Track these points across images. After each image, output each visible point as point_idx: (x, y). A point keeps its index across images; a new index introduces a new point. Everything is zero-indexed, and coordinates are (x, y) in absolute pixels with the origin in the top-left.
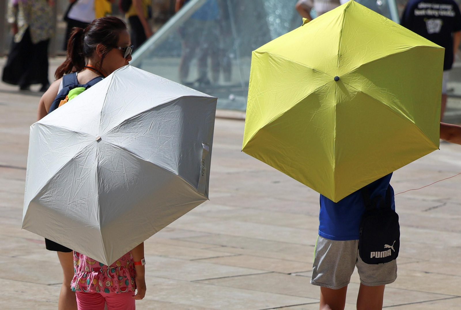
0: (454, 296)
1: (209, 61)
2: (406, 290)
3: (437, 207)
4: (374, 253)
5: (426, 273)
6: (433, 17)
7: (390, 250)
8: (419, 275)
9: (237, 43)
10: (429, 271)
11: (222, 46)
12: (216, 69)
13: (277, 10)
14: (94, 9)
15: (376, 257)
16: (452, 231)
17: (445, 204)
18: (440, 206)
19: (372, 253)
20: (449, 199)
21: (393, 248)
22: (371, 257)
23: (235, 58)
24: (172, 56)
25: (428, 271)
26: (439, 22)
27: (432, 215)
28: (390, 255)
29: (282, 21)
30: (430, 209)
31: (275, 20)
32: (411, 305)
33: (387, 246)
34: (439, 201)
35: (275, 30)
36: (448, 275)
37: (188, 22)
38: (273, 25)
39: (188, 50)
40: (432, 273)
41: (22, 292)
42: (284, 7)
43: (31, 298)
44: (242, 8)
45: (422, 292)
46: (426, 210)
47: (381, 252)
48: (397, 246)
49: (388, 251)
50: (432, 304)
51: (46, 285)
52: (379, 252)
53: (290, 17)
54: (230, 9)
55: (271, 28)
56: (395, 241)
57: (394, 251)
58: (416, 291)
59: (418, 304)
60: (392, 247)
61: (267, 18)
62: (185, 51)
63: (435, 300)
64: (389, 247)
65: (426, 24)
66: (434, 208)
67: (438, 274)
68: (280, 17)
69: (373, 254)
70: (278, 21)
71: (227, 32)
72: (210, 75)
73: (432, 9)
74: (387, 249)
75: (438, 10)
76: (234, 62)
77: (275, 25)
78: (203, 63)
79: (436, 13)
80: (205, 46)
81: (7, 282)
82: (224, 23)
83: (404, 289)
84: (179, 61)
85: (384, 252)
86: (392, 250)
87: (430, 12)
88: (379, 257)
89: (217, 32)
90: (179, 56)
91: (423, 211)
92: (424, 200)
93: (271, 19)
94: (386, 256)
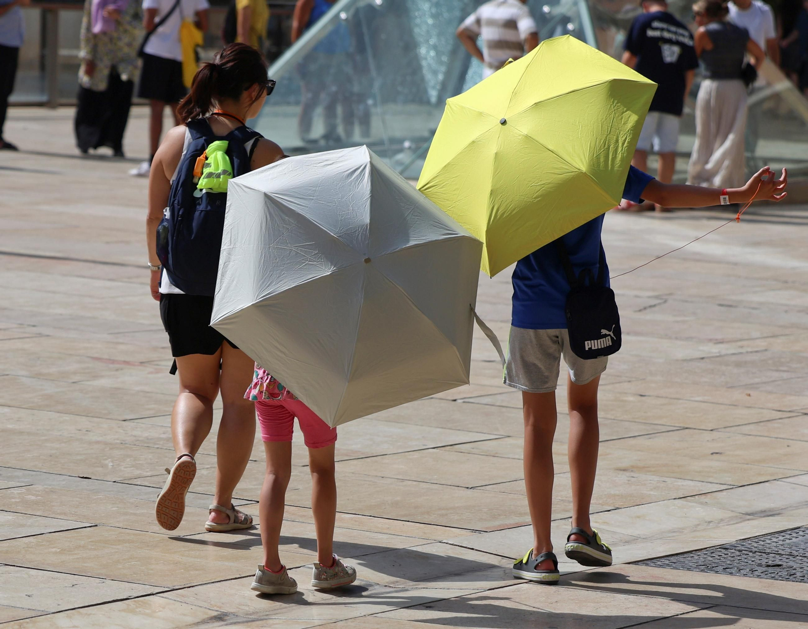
0: (680, 427)
1: (339, 110)
2: (614, 419)
3: (654, 306)
4: (589, 342)
5: (641, 396)
6: (670, 42)
7: (609, 337)
8: (631, 398)
9: (377, 84)
10: (646, 394)
11: (356, 88)
12: (349, 119)
13: (430, 38)
14: (180, 40)
15: (593, 348)
16: (676, 338)
17: (665, 301)
18: (659, 304)
19: (586, 343)
20: (671, 294)
21: (612, 335)
22: (587, 349)
23: (375, 105)
24: (289, 104)
25: (643, 394)
26: (676, 49)
27: (648, 316)
28: (611, 344)
29: (439, 53)
30: (645, 308)
31: (428, 52)
32: (622, 440)
33: (604, 332)
34: (657, 297)
35: (429, 65)
36: (671, 398)
37: (309, 57)
38: (426, 59)
39: (309, 95)
40: (649, 396)
41: (87, 431)
42: (439, 35)
43: (100, 439)
44: (383, 36)
45: (635, 422)
46: (640, 311)
47: (599, 341)
48: (618, 332)
49: (607, 338)
50: (650, 438)
51: (119, 420)
52: (596, 341)
53: (449, 48)
54: (367, 39)
55: (424, 63)
56: (614, 325)
57: (615, 339)
58: (629, 421)
59: (632, 438)
60: (611, 333)
61: (418, 50)
62: (305, 96)
63: (653, 433)
64: (607, 333)
65: (662, 50)
66: (651, 306)
67: (658, 397)
68: (435, 47)
69: (588, 345)
70: (432, 53)
71: (363, 69)
72: (340, 130)
73: (669, 31)
74: (605, 336)
75: (675, 33)
76: (373, 110)
77: (429, 59)
78: (330, 112)
79: (673, 37)
80: (334, 89)
81: (66, 417)
82: (358, 58)
83: (611, 419)
84: (298, 110)
85: (602, 340)
86: (612, 338)
87: (666, 35)
88: (596, 348)
89: (348, 69)
90: (297, 103)
91: (636, 311)
92: (637, 297)
93: (423, 51)
94: (605, 346)
